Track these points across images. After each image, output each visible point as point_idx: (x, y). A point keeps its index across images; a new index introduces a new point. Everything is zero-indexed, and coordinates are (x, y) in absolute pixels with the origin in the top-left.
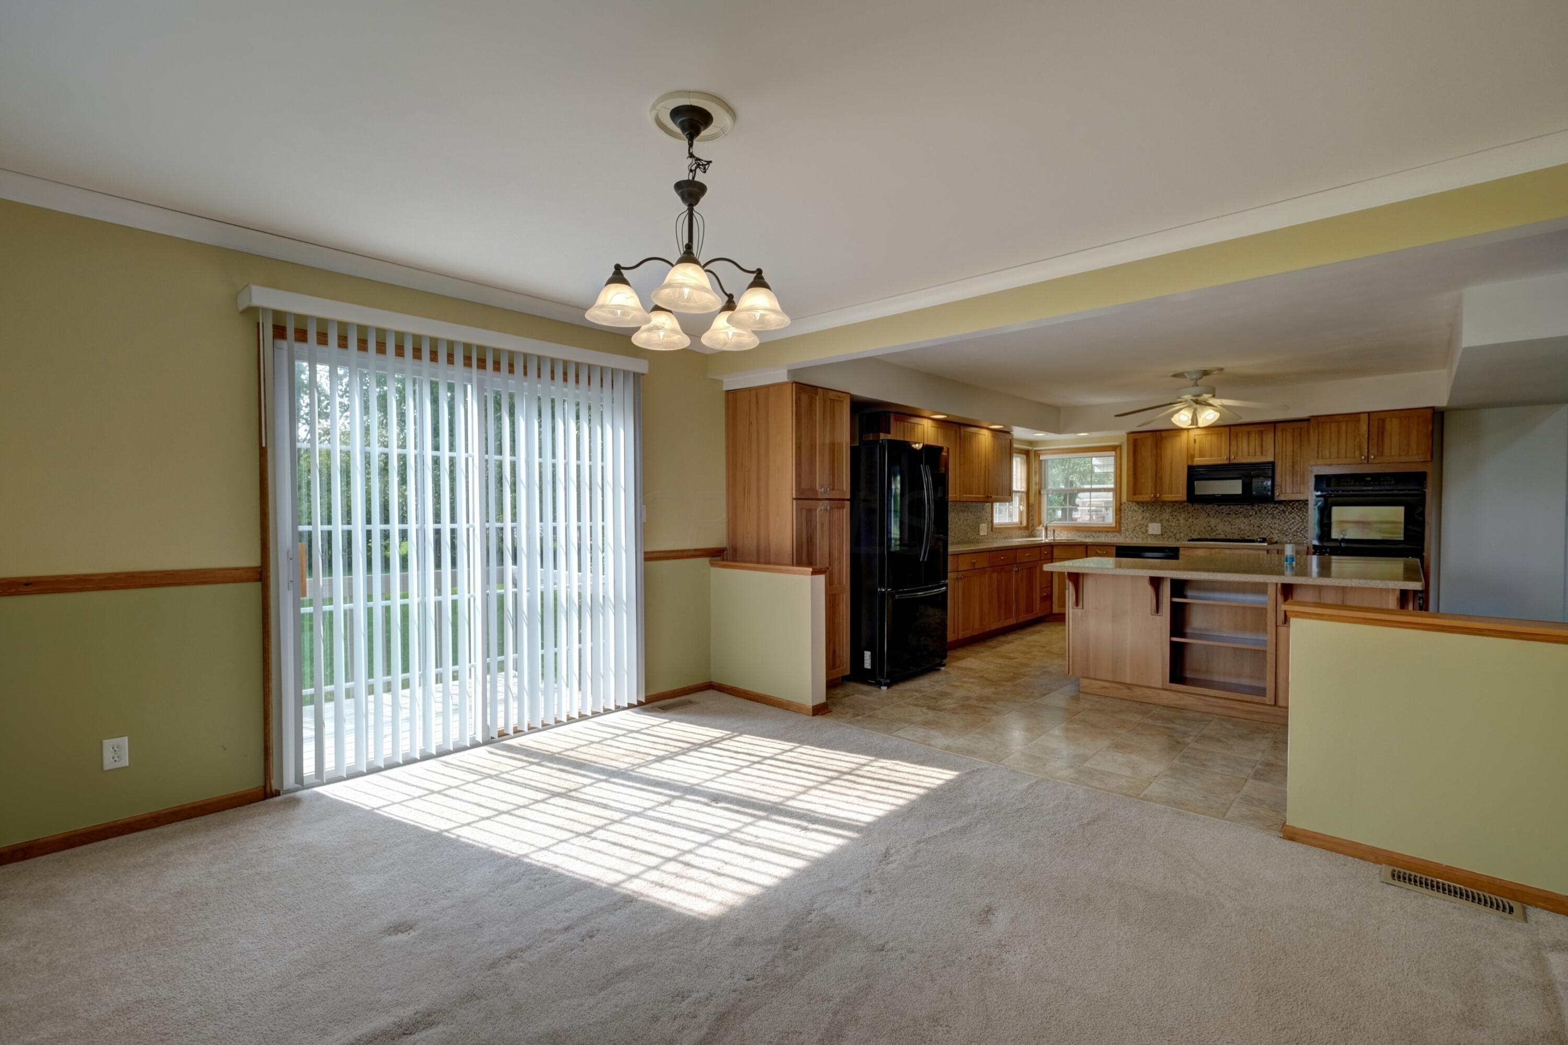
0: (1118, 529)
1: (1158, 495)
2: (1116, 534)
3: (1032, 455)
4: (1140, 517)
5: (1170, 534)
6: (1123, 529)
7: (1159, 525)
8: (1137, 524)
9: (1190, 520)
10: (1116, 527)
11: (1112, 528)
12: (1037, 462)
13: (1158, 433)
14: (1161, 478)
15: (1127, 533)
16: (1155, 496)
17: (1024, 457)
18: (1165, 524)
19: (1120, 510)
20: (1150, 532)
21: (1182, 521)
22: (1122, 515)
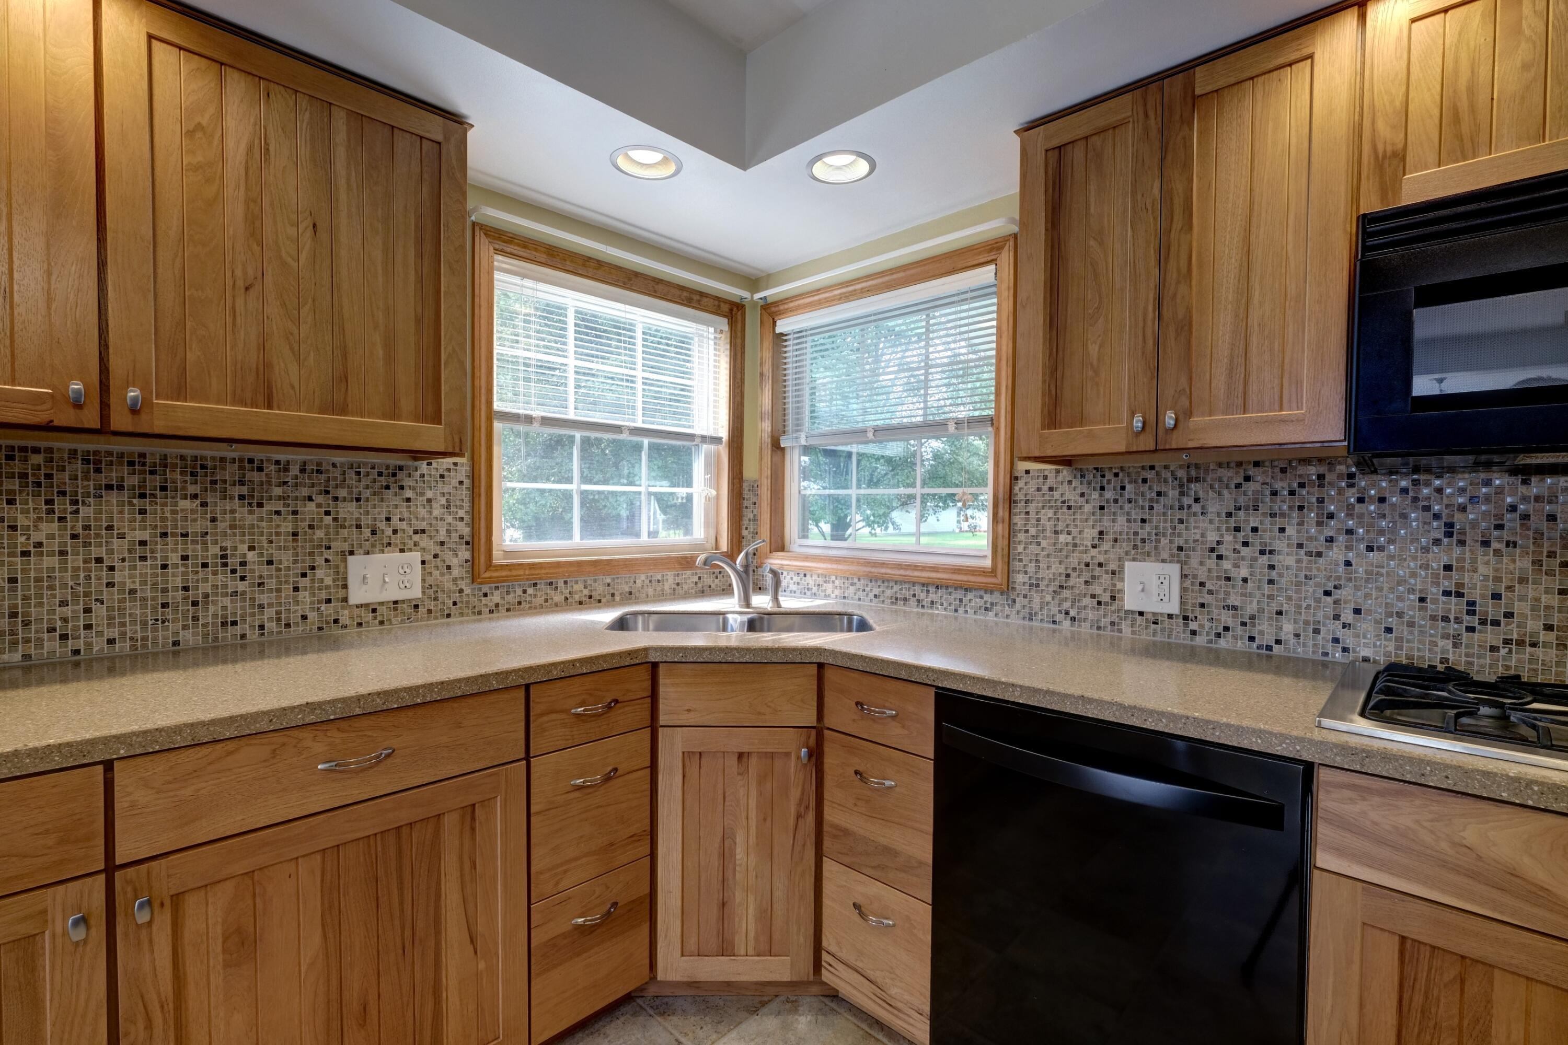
0: (1000, 579)
1: (1169, 419)
2: (996, 597)
3: (752, 320)
4: (1090, 534)
5: (1226, 618)
6: (1020, 578)
7: (1174, 570)
8: (1074, 560)
9: (1337, 554)
10: (993, 572)
11: (982, 572)
12: (768, 342)
13: (1175, 86)
14: (1185, 327)
15: (1037, 599)
16: (1152, 425)
17: (723, 323)
18: (1203, 566)
19: (1011, 500)
20: (1130, 602)
21: (1287, 559)
22: (1019, 520)
